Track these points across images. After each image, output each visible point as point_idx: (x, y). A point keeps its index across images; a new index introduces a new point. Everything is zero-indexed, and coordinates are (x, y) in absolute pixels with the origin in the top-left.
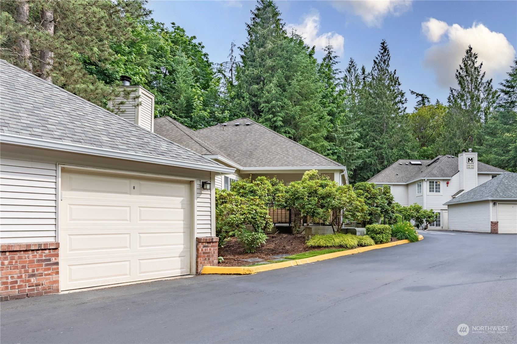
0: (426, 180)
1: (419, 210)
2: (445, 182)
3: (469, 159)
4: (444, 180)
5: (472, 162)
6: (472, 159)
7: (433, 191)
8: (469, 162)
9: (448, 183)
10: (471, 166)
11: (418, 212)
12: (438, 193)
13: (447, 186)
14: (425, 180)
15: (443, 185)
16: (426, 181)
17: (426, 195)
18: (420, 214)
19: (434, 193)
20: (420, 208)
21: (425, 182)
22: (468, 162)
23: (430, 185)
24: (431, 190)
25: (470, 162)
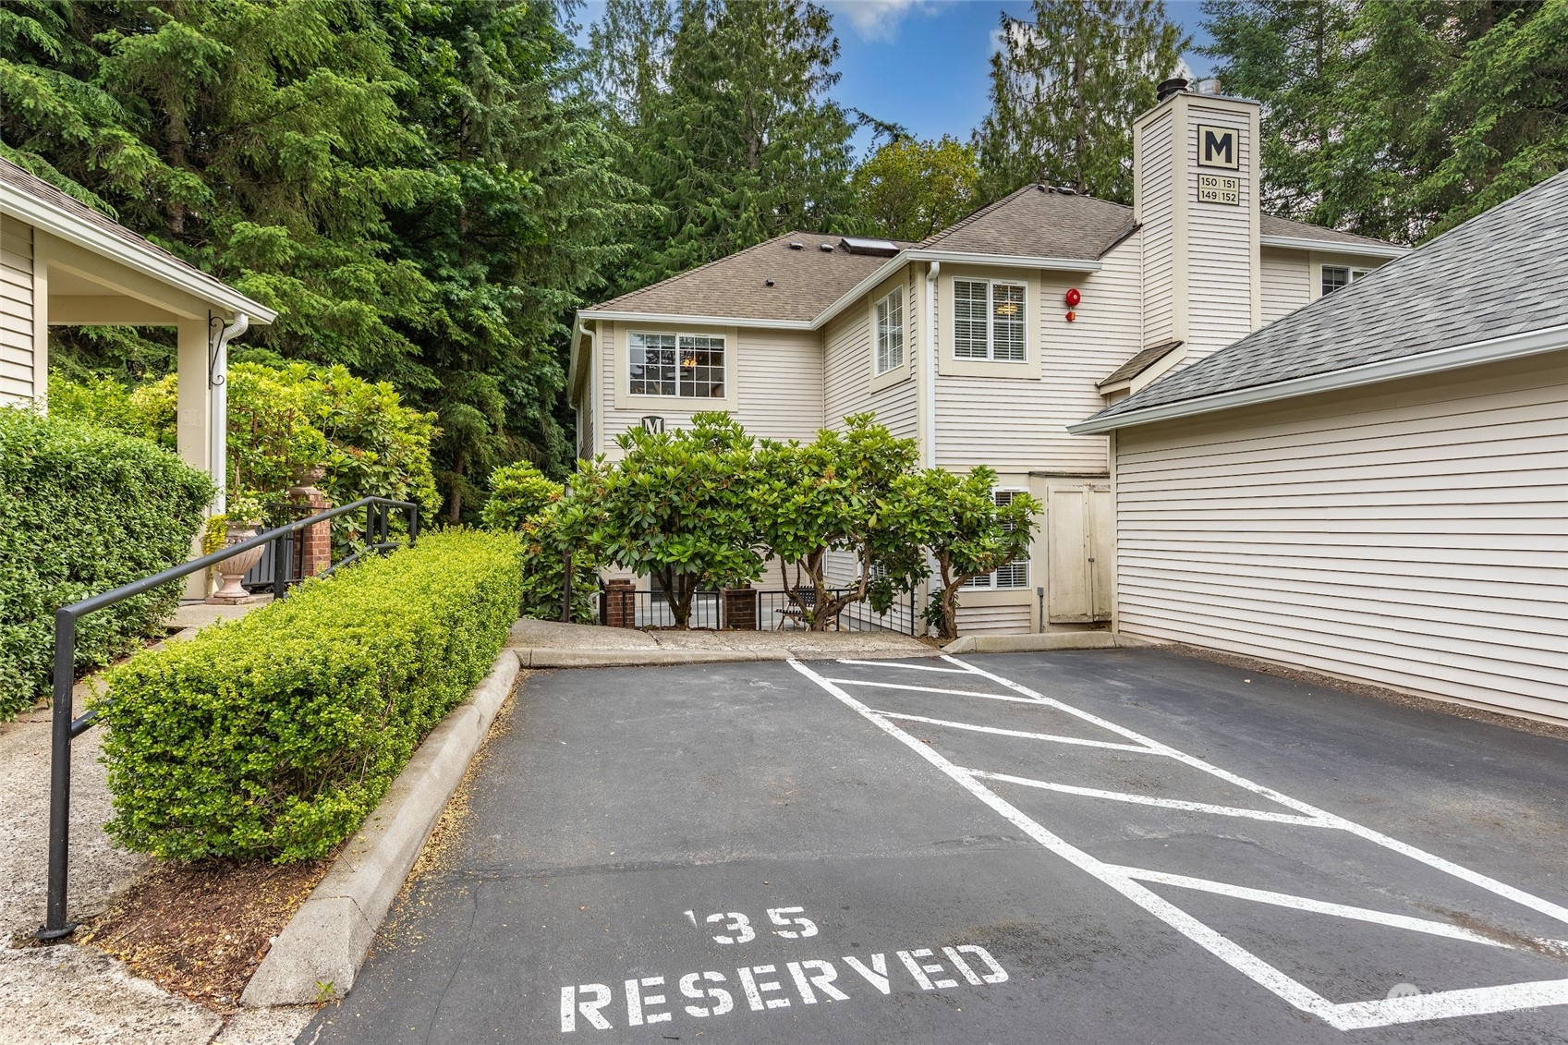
0: (935, 267)
1: (892, 475)
2: (1060, 293)
3: (1210, 136)
4: (1048, 276)
5: (1229, 159)
6: (1227, 138)
7: (981, 351)
8: (1209, 157)
9: (1071, 301)
10: (1220, 188)
11: (883, 488)
12: (1009, 367)
13: (1070, 318)
14: (926, 266)
15: (1040, 307)
16: (936, 280)
17: (931, 376)
18: (899, 508)
19: (990, 365)
20: (902, 455)
21: (930, 286)
22: (1203, 161)
23: (961, 309)
24: (969, 341)
25: (1219, 159)
